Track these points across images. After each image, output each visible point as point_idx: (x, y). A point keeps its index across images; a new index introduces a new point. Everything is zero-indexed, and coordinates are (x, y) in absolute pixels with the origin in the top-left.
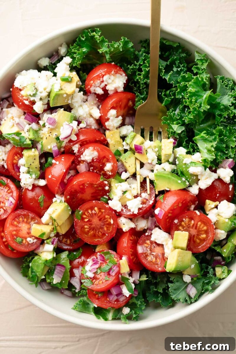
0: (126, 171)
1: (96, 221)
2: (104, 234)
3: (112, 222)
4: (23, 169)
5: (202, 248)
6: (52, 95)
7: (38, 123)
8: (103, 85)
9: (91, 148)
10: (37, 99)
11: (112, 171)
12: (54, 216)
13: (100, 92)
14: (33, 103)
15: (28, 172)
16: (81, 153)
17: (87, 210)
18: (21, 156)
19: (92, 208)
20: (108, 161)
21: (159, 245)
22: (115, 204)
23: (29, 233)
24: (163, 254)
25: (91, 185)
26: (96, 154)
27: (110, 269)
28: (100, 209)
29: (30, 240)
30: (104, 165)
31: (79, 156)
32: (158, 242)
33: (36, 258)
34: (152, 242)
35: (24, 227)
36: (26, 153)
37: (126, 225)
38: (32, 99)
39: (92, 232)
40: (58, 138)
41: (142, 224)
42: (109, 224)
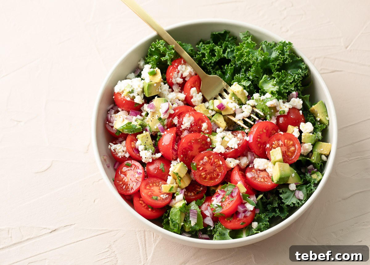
0: (219, 128)
1: (208, 167)
2: (218, 175)
3: (221, 163)
4: (141, 148)
5: (295, 158)
6: (146, 89)
7: (141, 115)
8: (180, 74)
9: (187, 115)
10: (135, 94)
11: (208, 129)
12: (176, 171)
13: (180, 80)
14: (134, 97)
15: (146, 149)
16: (181, 123)
17: (199, 161)
18: (137, 140)
19: (202, 159)
20: (203, 122)
21: (262, 171)
22: (219, 148)
23: (160, 192)
24: (268, 175)
25: (196, 140)
26: (192, 118)
27: (232, 192)
28: (208, 157)
29: (163, 196)
30: (201, 126)
31: (180, 127)
32: (261, 168)
33: (172, 210)
34: (256, 170)
35: (156, 189)
36: (139, 136)
37: (232, 163)
38: (132, 95)
39: (208, 176)
40: (160, 119)
41: (244, 161)
42: (220, 166)
